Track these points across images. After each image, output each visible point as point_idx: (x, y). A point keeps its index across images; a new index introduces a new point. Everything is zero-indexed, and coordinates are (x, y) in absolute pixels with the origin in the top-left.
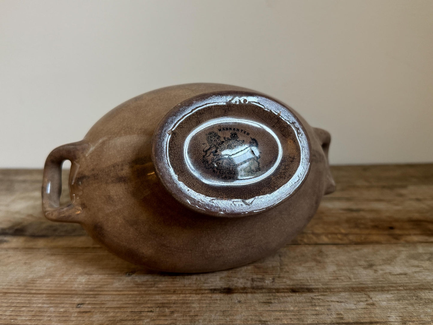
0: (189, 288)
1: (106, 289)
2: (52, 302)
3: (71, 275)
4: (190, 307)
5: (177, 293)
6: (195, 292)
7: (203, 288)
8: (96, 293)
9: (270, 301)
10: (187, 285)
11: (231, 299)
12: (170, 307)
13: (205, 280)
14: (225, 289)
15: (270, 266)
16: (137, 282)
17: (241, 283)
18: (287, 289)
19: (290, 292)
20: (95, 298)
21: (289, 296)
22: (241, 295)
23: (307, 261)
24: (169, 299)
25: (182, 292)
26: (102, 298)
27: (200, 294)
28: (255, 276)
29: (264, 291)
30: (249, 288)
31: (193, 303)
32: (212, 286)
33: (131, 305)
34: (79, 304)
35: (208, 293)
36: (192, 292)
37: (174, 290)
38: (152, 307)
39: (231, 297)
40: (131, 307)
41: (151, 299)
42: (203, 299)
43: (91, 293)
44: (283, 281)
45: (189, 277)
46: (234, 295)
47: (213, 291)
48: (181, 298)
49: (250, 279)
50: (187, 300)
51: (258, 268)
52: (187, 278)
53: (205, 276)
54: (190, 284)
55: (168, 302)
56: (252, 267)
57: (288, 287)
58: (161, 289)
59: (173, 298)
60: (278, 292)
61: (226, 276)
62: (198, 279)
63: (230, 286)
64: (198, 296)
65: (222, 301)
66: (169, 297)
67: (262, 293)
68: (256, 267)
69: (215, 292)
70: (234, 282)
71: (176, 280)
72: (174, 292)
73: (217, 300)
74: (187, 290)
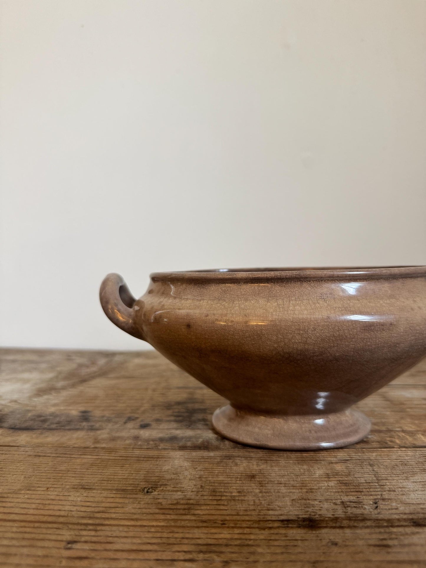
0: (247, 518)
1: (114, 516)
2: (27, 536)
3: (60, 490)
4: (253, 553)
5: (228, 527)
6: (257, 525)
7: (269, 518)
8: (97, 522)
9: (385, 542)
10: (241, 513)
11: (321, 540)
12: (222, 552)
13: (269, 505)
14: (304, 520)
15: (362, 480)
16: (160, 504)
17: (327, 510)
18: (405, 520)
19: (413, 526)
20: (96, 531)
21: (413, 534)
22: (333, 531)
23: (414, 474)
24: (216, 536)
25: (236, 524)
26: (107, 531)
27: (266, 530)
28: (345, 499)
29: (369, 523)
30: (343, 519)
31: (258, 546)
32: (281, 515)
33: (155, 547)
34: (69, 542)
35: (278, 528)
36: (252, 526)
37: (222, 521)
38: (189, 552)
39: (319, 535)
40: (156, 551)
41: (187, 536)
42: (272, 538)
43: (90, 522)
44: (393, 508)
45: (243, 498)
46: (324, 531)
47: (287, 523)
48: (236, 536)
49: (338, 502)
50: (246, 540)
51: (346, 484)
52: (238, 500)
53: (268, 497)
54: (246, 510)
55: (217, 543)
56: (336, 482)
57: (405, 517)
58: (201, 519)
59: (222, 536)
60: (392, 526)
61: (301, 498)
62: (257, 501)
63: (312, 516)
64: (263, 532)
65: (306, 543)
66: (216, 533)
67: (367, 527)
68: (341, 482)
69: (290, 525)
70: (316, 508)
71: (222, 503)
72: (224, 526)
73: (296, 540)
74: (243, 521)
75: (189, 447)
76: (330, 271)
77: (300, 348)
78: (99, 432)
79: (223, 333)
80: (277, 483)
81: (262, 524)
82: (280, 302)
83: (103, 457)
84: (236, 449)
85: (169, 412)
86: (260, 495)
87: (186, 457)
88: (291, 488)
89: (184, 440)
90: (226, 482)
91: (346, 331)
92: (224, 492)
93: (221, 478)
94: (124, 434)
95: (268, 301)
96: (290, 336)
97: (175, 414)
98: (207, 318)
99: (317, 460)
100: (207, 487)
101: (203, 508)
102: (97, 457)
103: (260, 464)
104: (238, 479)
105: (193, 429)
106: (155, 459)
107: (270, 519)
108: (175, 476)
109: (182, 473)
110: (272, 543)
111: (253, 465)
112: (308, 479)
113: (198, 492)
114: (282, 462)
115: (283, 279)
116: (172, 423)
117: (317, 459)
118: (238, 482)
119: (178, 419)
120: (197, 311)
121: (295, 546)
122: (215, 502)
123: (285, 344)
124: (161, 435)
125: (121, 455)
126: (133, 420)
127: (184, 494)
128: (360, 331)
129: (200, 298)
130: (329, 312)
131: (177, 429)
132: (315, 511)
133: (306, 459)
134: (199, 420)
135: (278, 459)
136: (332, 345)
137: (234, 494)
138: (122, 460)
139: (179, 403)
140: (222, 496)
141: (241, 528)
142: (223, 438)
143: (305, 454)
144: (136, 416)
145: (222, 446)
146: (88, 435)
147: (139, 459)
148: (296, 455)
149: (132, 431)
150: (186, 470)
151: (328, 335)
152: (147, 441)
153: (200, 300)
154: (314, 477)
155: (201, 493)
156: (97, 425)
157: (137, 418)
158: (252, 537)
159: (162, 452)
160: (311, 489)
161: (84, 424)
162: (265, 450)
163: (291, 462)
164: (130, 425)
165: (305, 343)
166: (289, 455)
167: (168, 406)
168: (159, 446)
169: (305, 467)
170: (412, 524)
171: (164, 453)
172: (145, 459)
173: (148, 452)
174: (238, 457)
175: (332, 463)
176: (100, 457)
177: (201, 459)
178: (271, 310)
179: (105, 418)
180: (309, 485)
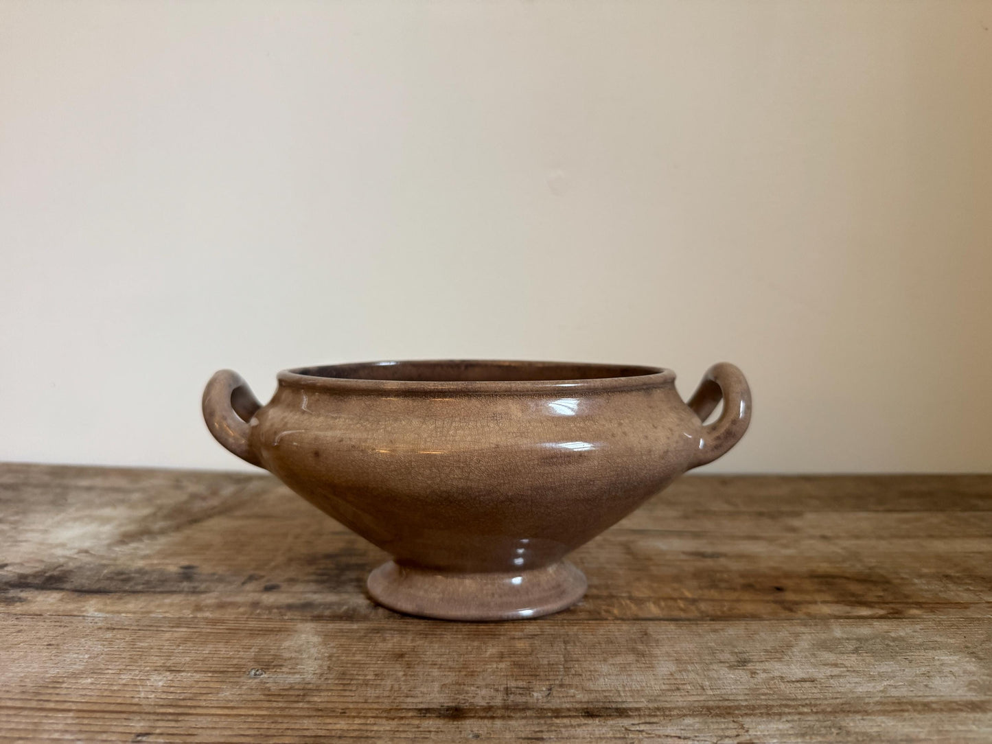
0: (376, 706)
1: (204, 704)
2: (84, 728)
5: (348, 717)
6: (385, 715)
8: (181, 710)
9: (539, 735)
10: (370, 701)
11: (460, 731)
13: (410, 691)
14: (448, 709)
15: (545, 661)
16: (268, 688)
17: (483, 698)
18: (576, 710)
19: (584, 716)
20: (177, 721)
21: (579, 725)
22: (480, 722)
23: (617, 654)
24: (330, 727)
25: (360, 713)
26: (191, 722)
27: (396, 720)
28: (512, 684)
29: (529, 713)
30: (498, 708)
31: (380, 738)
32: (422, 703)
34: (139, 735)
35: (412, 717)
36: (379, 715)
37: (343, 709)
39: (460, 726)
41: (293, 726)
42: (401, 729)
43: (171, 710)
44: (569, 695)
45: (378, 682)
46: (468, 722)
47: (425, 713)
48: (355, 727)
49: (502, 688)
50: (367, 731)
51: (520, 666)
52: (372, 684)
53: (412, 681)
54: (378, 697)
55: (328, 734)
56: (509, 664)
57: (578, 706)
58: (316, 707)
59: (338, 726)
60: (557, 717)
61: (454, 683)
62: (396, 687)
63: (460, 704)
64: (391, 722)
65: (441, 736)
66: (331, 724)
67: (525, 718)
68: (515, 664)
69: (428, 715)
70: (469, 695)
71: (350, 688)
72: (343, 714)
73: (430, 732)
74: (370, 709)
75: (326, 616)
76: (507, 384)
77: (460, 486)
78: (203, 596)
79: (361, 465)
80: (431, 664)
81: (393, 714)
82: (439, 423)
83: (204, 630)
84: (392, 620)
85: (311, 569)
86: (403, 679)
87: (319, 630)
88: (447, 670)
89: (322, 607)
90: (363, 662)
91: (519, 464)
92: (357, 674)
93: (358, 657)
94: (239, 599)
95: (424, 422)
96: (448, 471)
97: (319, 571)
98: (341, 443)
99: (495, 635)
100: (337, 668)
101: (322, 694)
102: (195, 630)
103: (417, 639)
104: (381, 659)
105: (339, 593)
106: (275, 633)
107: (405, 707)
108: (297, 654)
109: (307, 650)
110: (398, 735)
111: (407, 640)
112: (472, 659)
113: (322, 675)
114: (448, 637)
115: (445, 392)
116: (311, 584)
117: (497, 633)
118: (379, 662)
119: (320, 578)
120: (329, 433)
121: (427, 738)
122: (341, 687)
123: (441, 480)
124: (290, 601)
125: (228, 627)
126: (256, 579)
127: (302, 677)
128: (538, 464)
129: (335, 415)
130: (499, 439)
131: (315, 592)
132: (466, 698)
133: (482, 633)
134: (351, 580)
135: (443, 633)
136: (502, 481)
137: (368, 678)
138: (229, 633)
139: (328, 556)
140: (352, 680)
141: (364, 717)
142: (377, 604)
143: (482, 627)
144: (262, 573)
145: (372, 616)
146: (188, 600)
147: (253, 633)
148: (470, 627)
149: (251, 595)
150: (314, 647)
151: (496, 469)
152: (269, 608)
153: (336, 418)
154: (483, 656)
155: (325, 676)
156: (203, 587)
157: (262, 577)
158: (375, 728)
159: (287, 624)
160: (472, 672)
161: (185, 585)
162: (430, 621)
163: (460, 636)
164: (249, 587)
165: (468, 479)
166: (461, 627)
167: (311, 560)
168: (285, 615)
169: (476, 644)
170: (583, 714)
171: (289, 625)
172: (261, 632)
173: (268, 623)
174: (391, 629)
175: (514, 638)
176: (198, 630)
177: (337, 632)
178: (426, 435)
179: (216, 577)
180: (472, 666)
